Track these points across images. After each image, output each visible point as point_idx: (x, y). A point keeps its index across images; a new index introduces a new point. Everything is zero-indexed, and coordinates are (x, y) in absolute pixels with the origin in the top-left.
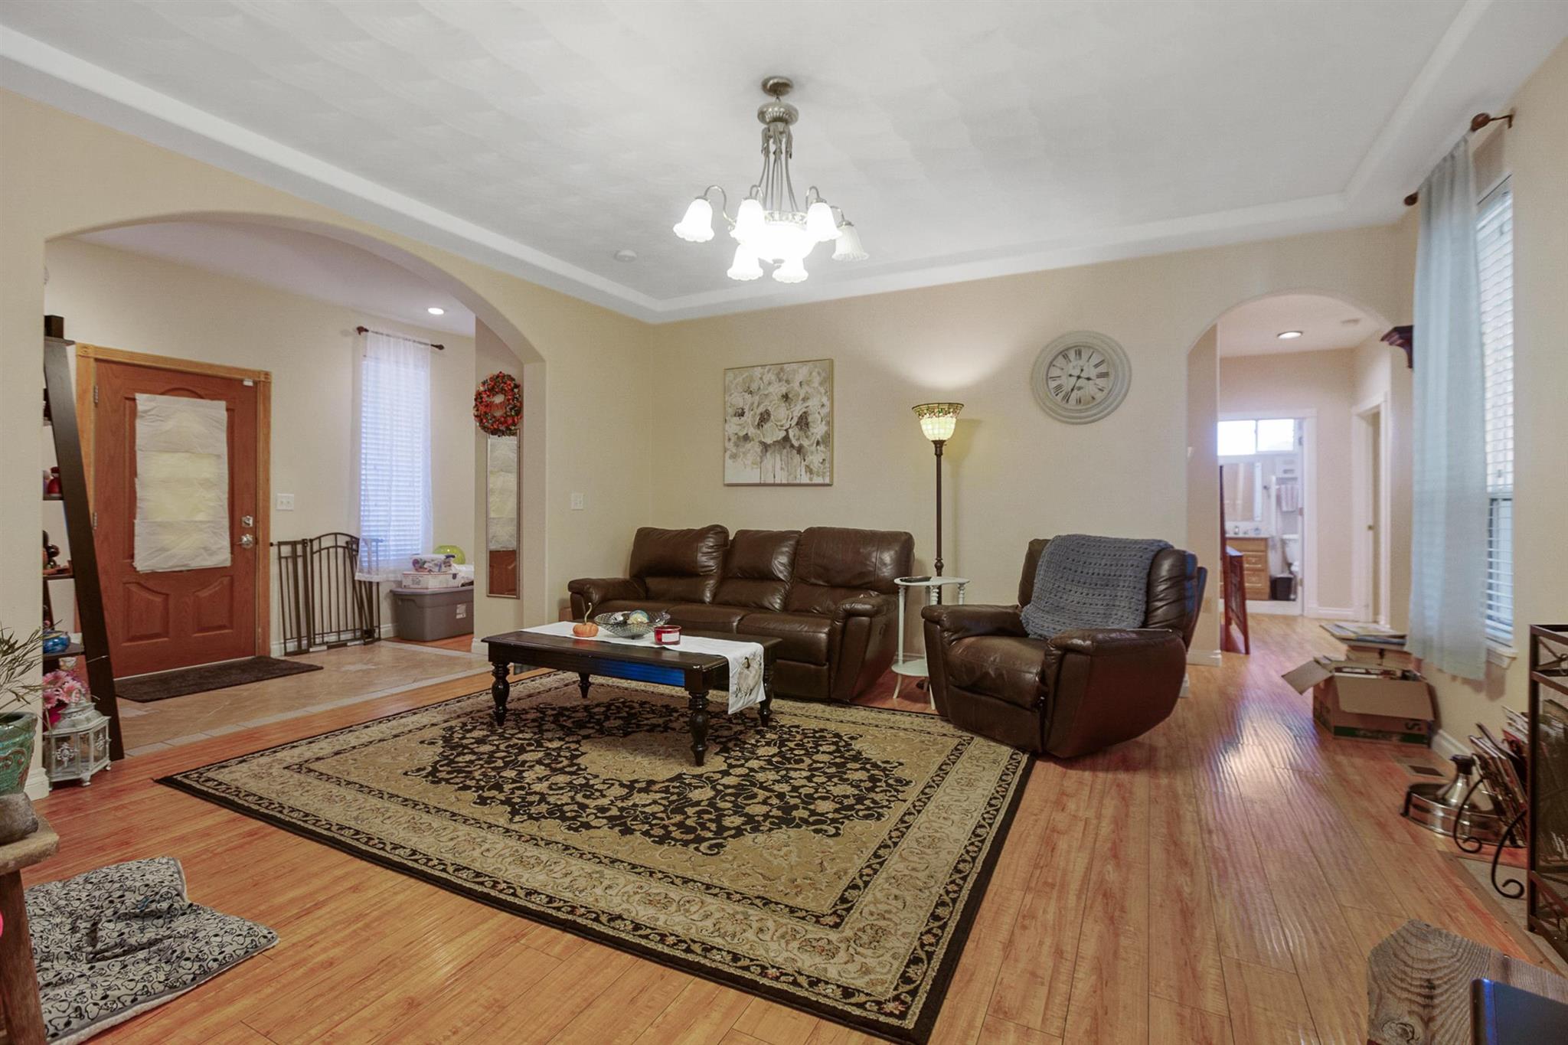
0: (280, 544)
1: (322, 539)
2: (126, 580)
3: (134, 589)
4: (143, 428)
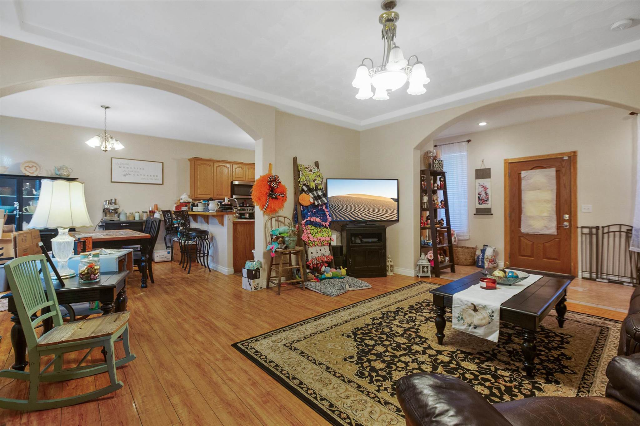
0: (582, 227)
1: (611, 227)
2: (519, 235)
3: (522, 238)
4: (523, 183)
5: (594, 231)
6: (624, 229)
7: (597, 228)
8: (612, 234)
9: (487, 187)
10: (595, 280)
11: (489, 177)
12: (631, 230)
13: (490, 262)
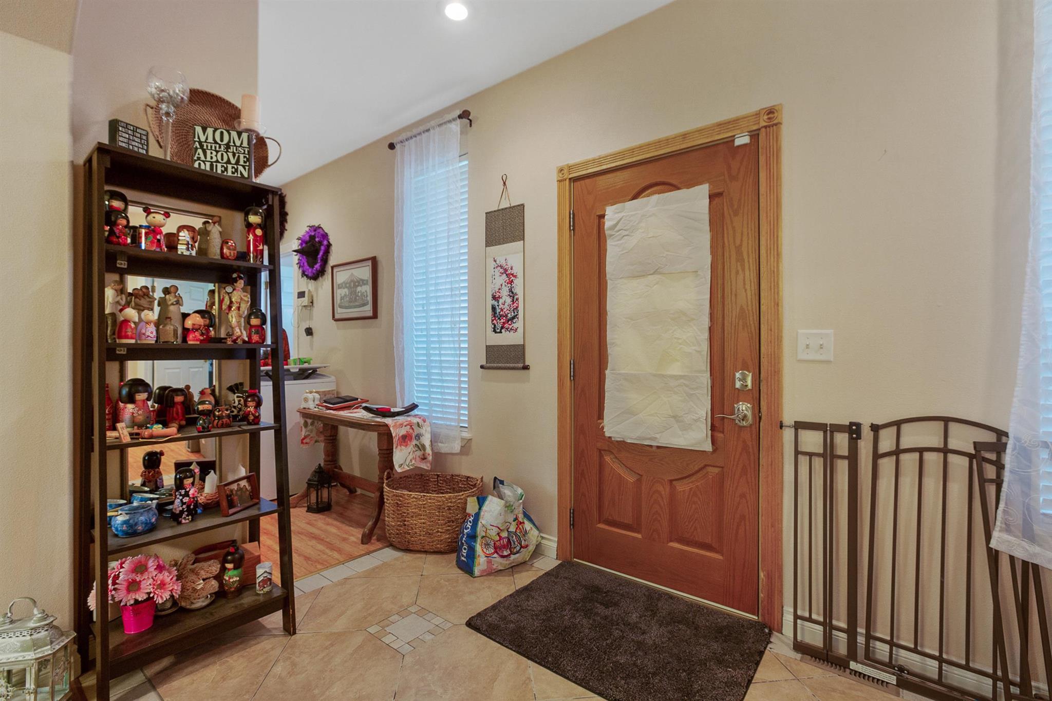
0: (799, 426)
1: (905, 428)
2: (599, 445)
3: (608, 459)
4: (613, 250)
5: (842, 441)
6: (962, 439)
7: (854, 430)
8: (909, 461)
9: (514, 271)
10: (840, 664)
11: (520, 236)
12: (999, 447)
13: (497, 549)
